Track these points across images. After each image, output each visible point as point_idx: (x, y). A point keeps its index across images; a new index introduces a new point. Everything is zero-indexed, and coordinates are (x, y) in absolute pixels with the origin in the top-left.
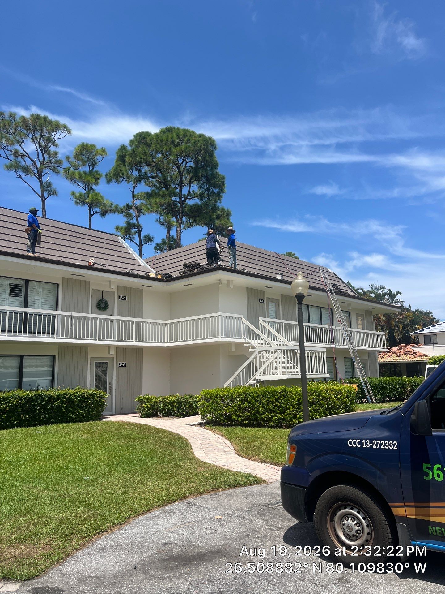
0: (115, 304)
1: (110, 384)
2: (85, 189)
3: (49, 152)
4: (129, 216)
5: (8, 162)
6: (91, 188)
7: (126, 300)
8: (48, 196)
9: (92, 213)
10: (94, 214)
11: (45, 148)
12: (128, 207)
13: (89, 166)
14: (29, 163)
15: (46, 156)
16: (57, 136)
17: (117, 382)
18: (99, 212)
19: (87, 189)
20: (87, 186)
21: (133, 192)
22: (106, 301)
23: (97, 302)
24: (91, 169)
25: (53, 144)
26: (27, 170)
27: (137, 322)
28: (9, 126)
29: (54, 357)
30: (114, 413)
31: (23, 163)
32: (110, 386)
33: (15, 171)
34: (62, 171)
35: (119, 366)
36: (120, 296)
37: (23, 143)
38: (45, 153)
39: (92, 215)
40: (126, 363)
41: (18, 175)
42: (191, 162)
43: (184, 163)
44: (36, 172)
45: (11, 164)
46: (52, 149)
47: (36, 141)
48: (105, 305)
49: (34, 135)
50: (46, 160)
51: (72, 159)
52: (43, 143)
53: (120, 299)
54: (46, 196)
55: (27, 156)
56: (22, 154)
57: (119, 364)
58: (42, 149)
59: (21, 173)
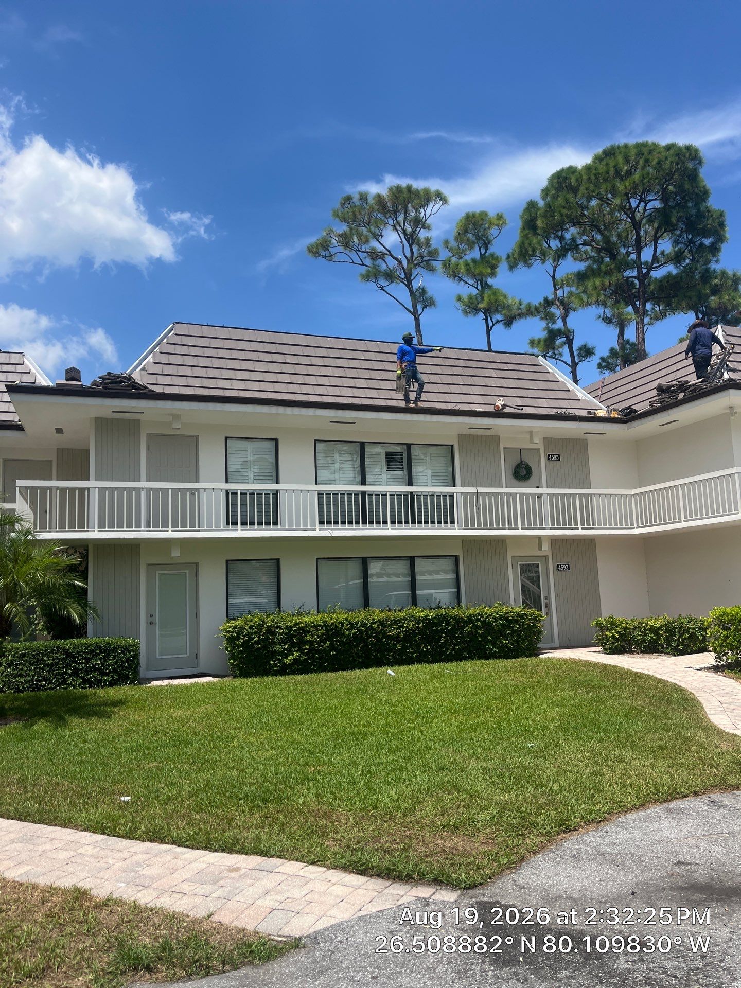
0: (542, 467)
1: (546, 598)
2: (477, 288)
3: (419, 240)
4: (550, 318)
5: (363, 270)
6: (486, 283)
7: (559, 460)
8: (423, 310)
9: (490, 324)
10: (493, 325)
11: (412, 236)
12: (548, 303)
13: (480, 248)
14: (392, 263)
15: (415, 248)
16: (428, 213)
17: (557, 595)
18: (501, 321)
19: (479, 287)
20: (479, 282)
21: (553, 277)
22: (528, 465)
23: (514, 467)
24: (483, 252)
25: (423, 227)
26: (390, 276)
27: (581, 495)
28: (361, 214)
29: (457, 557)
30: (557, 645)
31: (383, 267)
32: (547, 601)
33: (374, 281)
34: (438, 266)
35: (559, 570)
36: (549, 455)
37: (381, 235)
38: (412, 244)
39: (491, 327)
40: (568, 565)
41: (379, 286)
42: (655, 200)
43: (642, 204)
44: (403, 276)
45: (368, 271)
46: (423, 234)
47: (398, 228)
48: (527, 472)
49: (396, 220)
50: (415, 255)
51: (453, 244)
52: (409, 229)
53: (549, 459)
54: (420, 311)
55: (388, 253)
56: (381, 252)
57: (558, 565)
58: (408, 238)
59: (383, 282)
